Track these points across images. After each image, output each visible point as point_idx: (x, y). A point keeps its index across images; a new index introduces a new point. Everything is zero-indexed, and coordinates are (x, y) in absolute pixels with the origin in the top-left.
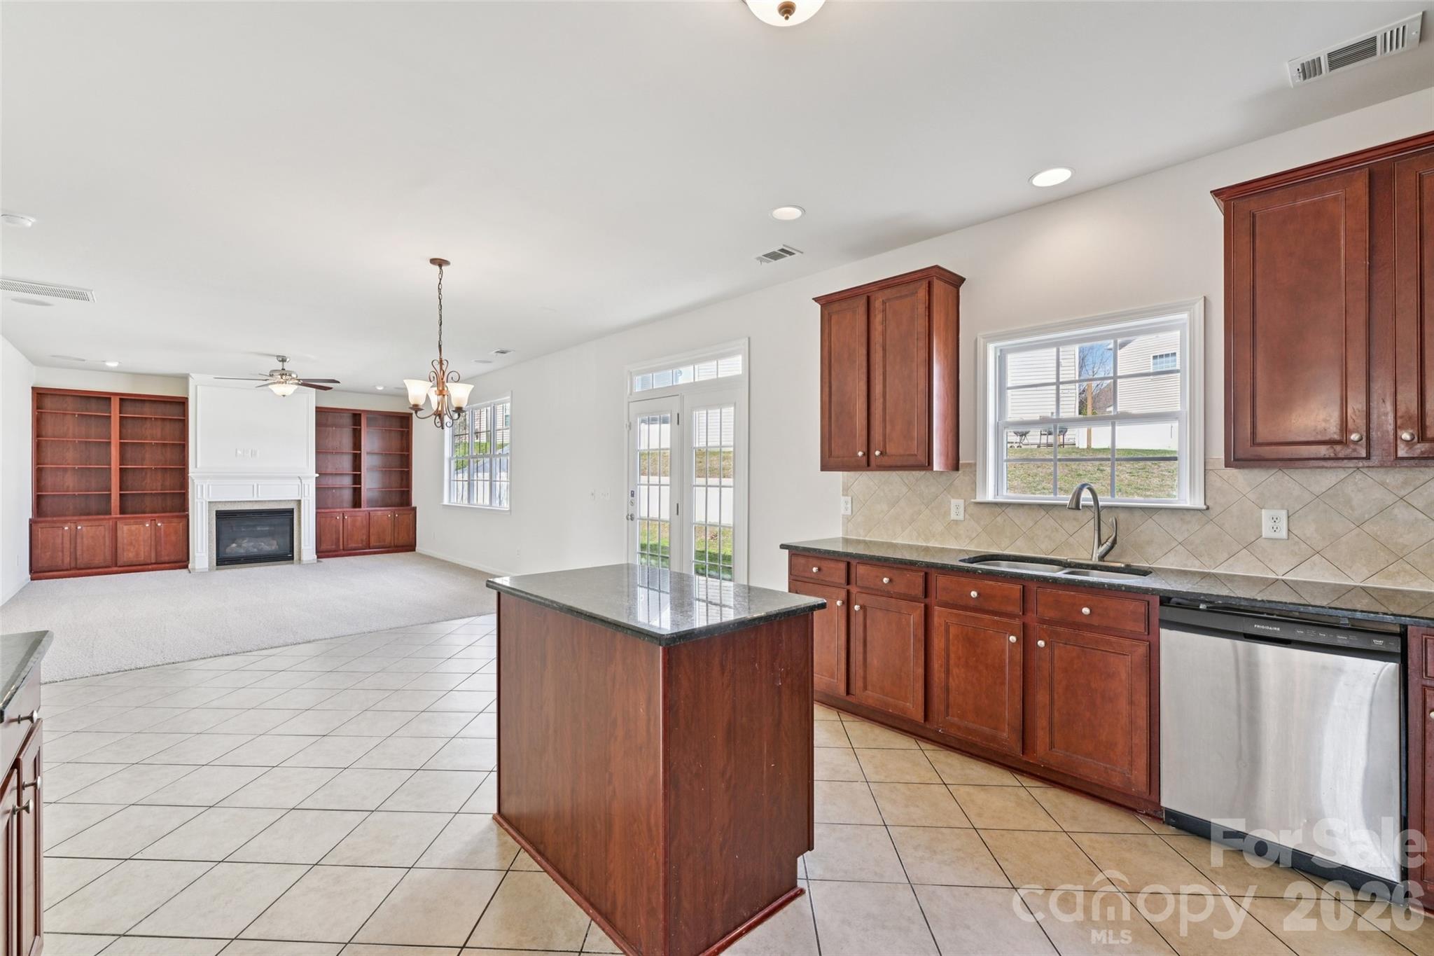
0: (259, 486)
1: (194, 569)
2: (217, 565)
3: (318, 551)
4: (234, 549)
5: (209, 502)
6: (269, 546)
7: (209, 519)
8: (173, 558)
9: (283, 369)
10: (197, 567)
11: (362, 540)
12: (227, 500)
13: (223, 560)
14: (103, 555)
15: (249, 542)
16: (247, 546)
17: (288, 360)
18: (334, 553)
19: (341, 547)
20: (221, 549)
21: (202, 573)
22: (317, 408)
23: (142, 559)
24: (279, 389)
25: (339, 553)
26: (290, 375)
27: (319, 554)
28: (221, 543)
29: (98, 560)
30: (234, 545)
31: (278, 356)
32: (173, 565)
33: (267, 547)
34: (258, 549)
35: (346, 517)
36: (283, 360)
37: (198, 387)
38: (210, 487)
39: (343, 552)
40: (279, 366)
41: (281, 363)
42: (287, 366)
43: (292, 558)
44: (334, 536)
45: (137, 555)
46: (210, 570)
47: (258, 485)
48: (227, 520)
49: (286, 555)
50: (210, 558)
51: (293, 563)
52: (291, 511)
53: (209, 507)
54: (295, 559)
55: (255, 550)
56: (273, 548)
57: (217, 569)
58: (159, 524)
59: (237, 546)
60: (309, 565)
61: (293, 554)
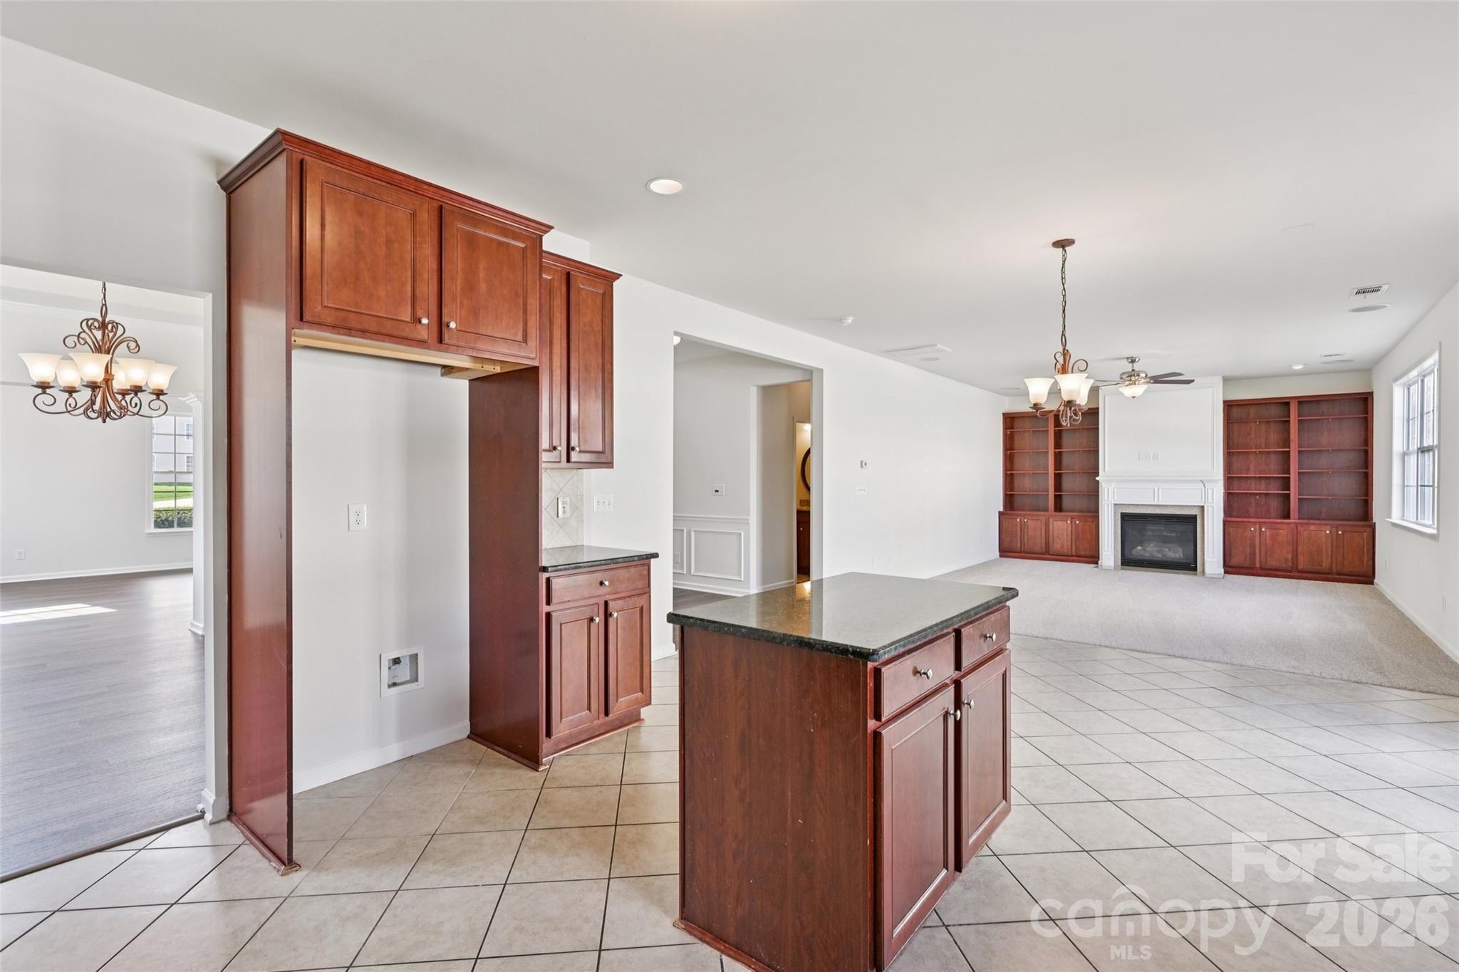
0: (1160, 490)
1: (1102, 565)
2: (1122, 565)
3: (1225, 565)
4: (1138, 551)
5: (1115, 504)
6: (1175, 553)
7: (1115, 520)
8: (1088, 553)
9: (1133, 370)
10: (1103, 565)
11: (1286, 560)
12: (1131, 503)
13: (1128, 561)
14: (1039, 544)
15: (1156, 546)
16: (1150, 550)
17: (1137, 360)
18: (1248, 571)
19: (1258, 565)
20: (1127, 551)
21: (1107, 570)
22: (1224, 402)
23: (1066, 551)
24: (1129, 391)
25: (1254, 572)
26: (1139, 375)
27: (1227, 569)
28: (1126, 544)
29: (1037, 548)
30: (1139, 548)
31: (1128, 358)
32: (1088, 559)
33: (1171, 554)
34: (1163, 555)
35: (1263, 529)
36: (1133, 361)
37: (1106, 397)
38: (1115, 490)
39: (1260, 572)
40: (1129, 368)
41: (1131, 364)
42: (1137, 367)
43: (1195, 569)
44: (1248, 550)
45: (1063, 546)
46: (1115, 568)
47: (1158, 489)
48: (1132, 522)
49: (1189, 565)
50: (1115, 556)
51: (1196, 574)
52: (1192, 519)
53: (1115, 509)
54: (1198, 570)
55: (1160, 555)
56: (1177, 555)
57: (1122, 569)
58: (1077, 522)
59: (1142, 550)
60: (1213, 579)
61: (1196, 565)
